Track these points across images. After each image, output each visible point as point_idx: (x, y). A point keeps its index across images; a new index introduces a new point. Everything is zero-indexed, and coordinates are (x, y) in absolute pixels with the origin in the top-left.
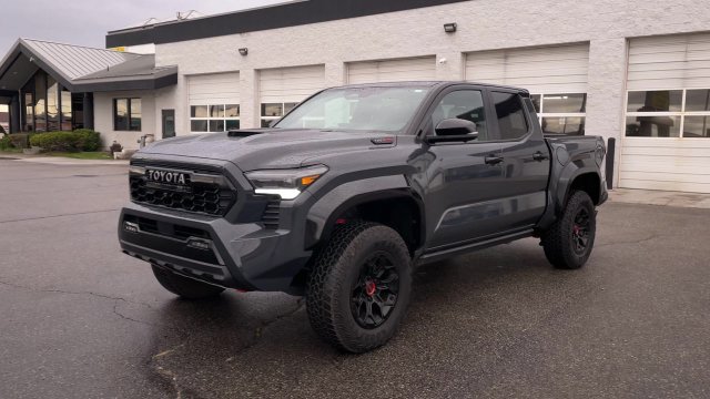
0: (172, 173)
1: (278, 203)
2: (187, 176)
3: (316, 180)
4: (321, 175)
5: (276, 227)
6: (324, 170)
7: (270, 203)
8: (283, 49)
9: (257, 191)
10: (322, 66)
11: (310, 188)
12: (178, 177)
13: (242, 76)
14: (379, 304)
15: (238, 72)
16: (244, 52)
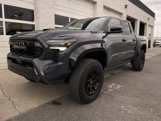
0: (20, 42)
1: (59, 53)
2: (25, 43)
3: (72, 44)
4: (75, 42)
5: (58, 61)
6: (75, 40)
7: (55, 52)
9: (51, 48)
11: (70, 47)
12: (22, 43)
14: (94, 86)
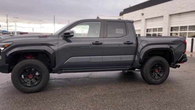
3: (9, 46)
8: (152, 12)
10: (163, 16)
13: (142, 21)
14: (34, 81)
15: (141, 20)
16: (143, 14)
